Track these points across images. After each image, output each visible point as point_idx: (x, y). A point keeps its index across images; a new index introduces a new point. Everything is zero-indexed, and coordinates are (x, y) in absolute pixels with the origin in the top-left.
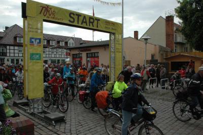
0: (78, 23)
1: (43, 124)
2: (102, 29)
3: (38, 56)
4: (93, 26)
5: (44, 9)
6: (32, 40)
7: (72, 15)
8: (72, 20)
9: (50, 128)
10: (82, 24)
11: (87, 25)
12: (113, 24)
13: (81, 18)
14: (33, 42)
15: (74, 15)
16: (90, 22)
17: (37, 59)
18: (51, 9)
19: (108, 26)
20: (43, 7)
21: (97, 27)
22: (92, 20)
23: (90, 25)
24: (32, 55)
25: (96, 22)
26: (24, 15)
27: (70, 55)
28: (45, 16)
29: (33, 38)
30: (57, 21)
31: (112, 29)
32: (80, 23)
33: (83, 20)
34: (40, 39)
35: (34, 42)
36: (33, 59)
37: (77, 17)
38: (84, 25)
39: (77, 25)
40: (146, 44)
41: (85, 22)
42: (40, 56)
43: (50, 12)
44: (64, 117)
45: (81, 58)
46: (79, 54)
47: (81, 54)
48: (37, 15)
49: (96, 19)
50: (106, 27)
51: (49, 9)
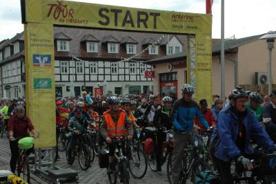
0: (116, 25)
4: (146, 27)
5: (54, 8)
6: (37, 58)
7: (104, 13)
8: (104, 20)
10: (123, 25)
11: (133, 26)
13: (121, 16)
14: (38, 61)
15: (107, 11)
16: (139, 20)
17: (45, 88)
18: (66, 6)
19: (179, 24)
20: (53, 5)
21: (155, 27)
22: (143, 17)
23: (139, 26)
24: (37, 81)
25: (151, 18)
26: (24, 21)
28: (56, 19)
29: (38, 56)
30: (76, 25)
31: (188, 27)
32: (120, 23)
33: (126, 18)
37: (114, 14)
38: (128, 27)
39: (114, 27)
41: (128, 22)
42: (50, 83)
43: (65, 12)
44: (76, 174)
45: (175, 82)
46: (171, 74)
47: (176, 73)
48: (44, 19)
49: (151, 14)
50: (174, 26)
51: (63, 8)
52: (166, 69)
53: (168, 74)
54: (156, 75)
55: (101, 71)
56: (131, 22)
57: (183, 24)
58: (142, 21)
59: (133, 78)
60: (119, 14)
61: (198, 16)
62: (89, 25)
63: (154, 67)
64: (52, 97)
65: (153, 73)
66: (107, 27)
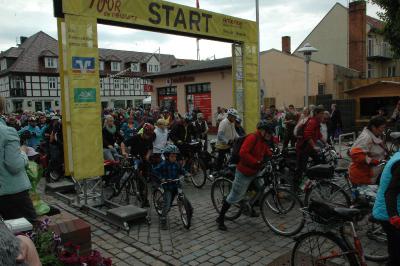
0: (168, 24)
1: (106, 228)
2: (216, 35)
3: (89, 94)
4: (198, 30)
6: (77, 62)
7: (155, 8)
8: (155, 18)
9: (120, 235)
10: (175, 25)
11: (185, 27)
13: (174, 14)
14: (78, 66)
15: (158, 7)
16: (191, 21)
17: (88, 101)
19: (229, 29)
21: (207, 30)
22: (195, 18)
23: (191, 28)
24: (78, 91)
25: (203, 20)
26: (59, 12)
27: (151, 90)
28: (100, 11)
29: (78, 58)
30: (124, 20)
31: (238, 34)
32: (172, 23)
33: (177, 18)
34: (92, 60)
35: (82, 66)
36: (80, 101)
37: (165, 11)
38: (180, 28)
39: (165, 27)
40: (308, 62)
41: (181, 22)
42: (94, 94)
43: (110, 4)
44: (146, 214)
45: (175, 95)
48: (85, 11)
49: (204, 15)
50: (225, 31)
54: (154, 89)
56: (183, 22)
57: (233, 29)
58: (194, 22)
60: (171, 12)
61: (246, 22)
62: (139, 22)
64: (97, 113)
66: (159, 26)
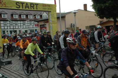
0: (23, 8)
2: (40, 10)
4: (34, 9)
7: (18, 4)
8: (18, 7)
10: (25, 8)
11: (29, 8)
12: (49, 5)
13: (24, 5)
18: (2, 1)
19: (45, 8)
21: (37, 9)
22: (32, 5)
23: (31, 9)
25: (35, 6)
31: (49, 9)
33: (26, 6)
37: (21, 4)
38: (27, 9)
39: (22, 9)
40: (75, 16)
45: (46, 27)
46: (44, 25)
47: (46, 24)
49: (35, 4)
51: (1, 2)
52: (42, 23)
53: (43, 25)
54: (39, 25)
55: (19, 25)
56: (28, 7)
58: (32, 7)
59: (31, 27)
61: (51, 5)
62: (13, 8)
63: (38, 23)
65: (38, 25)
66: (19, 9)
